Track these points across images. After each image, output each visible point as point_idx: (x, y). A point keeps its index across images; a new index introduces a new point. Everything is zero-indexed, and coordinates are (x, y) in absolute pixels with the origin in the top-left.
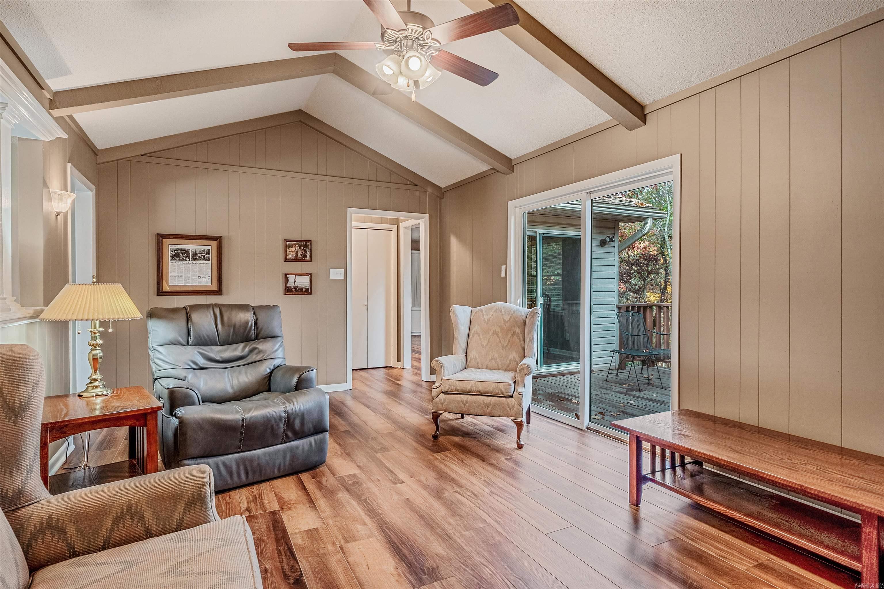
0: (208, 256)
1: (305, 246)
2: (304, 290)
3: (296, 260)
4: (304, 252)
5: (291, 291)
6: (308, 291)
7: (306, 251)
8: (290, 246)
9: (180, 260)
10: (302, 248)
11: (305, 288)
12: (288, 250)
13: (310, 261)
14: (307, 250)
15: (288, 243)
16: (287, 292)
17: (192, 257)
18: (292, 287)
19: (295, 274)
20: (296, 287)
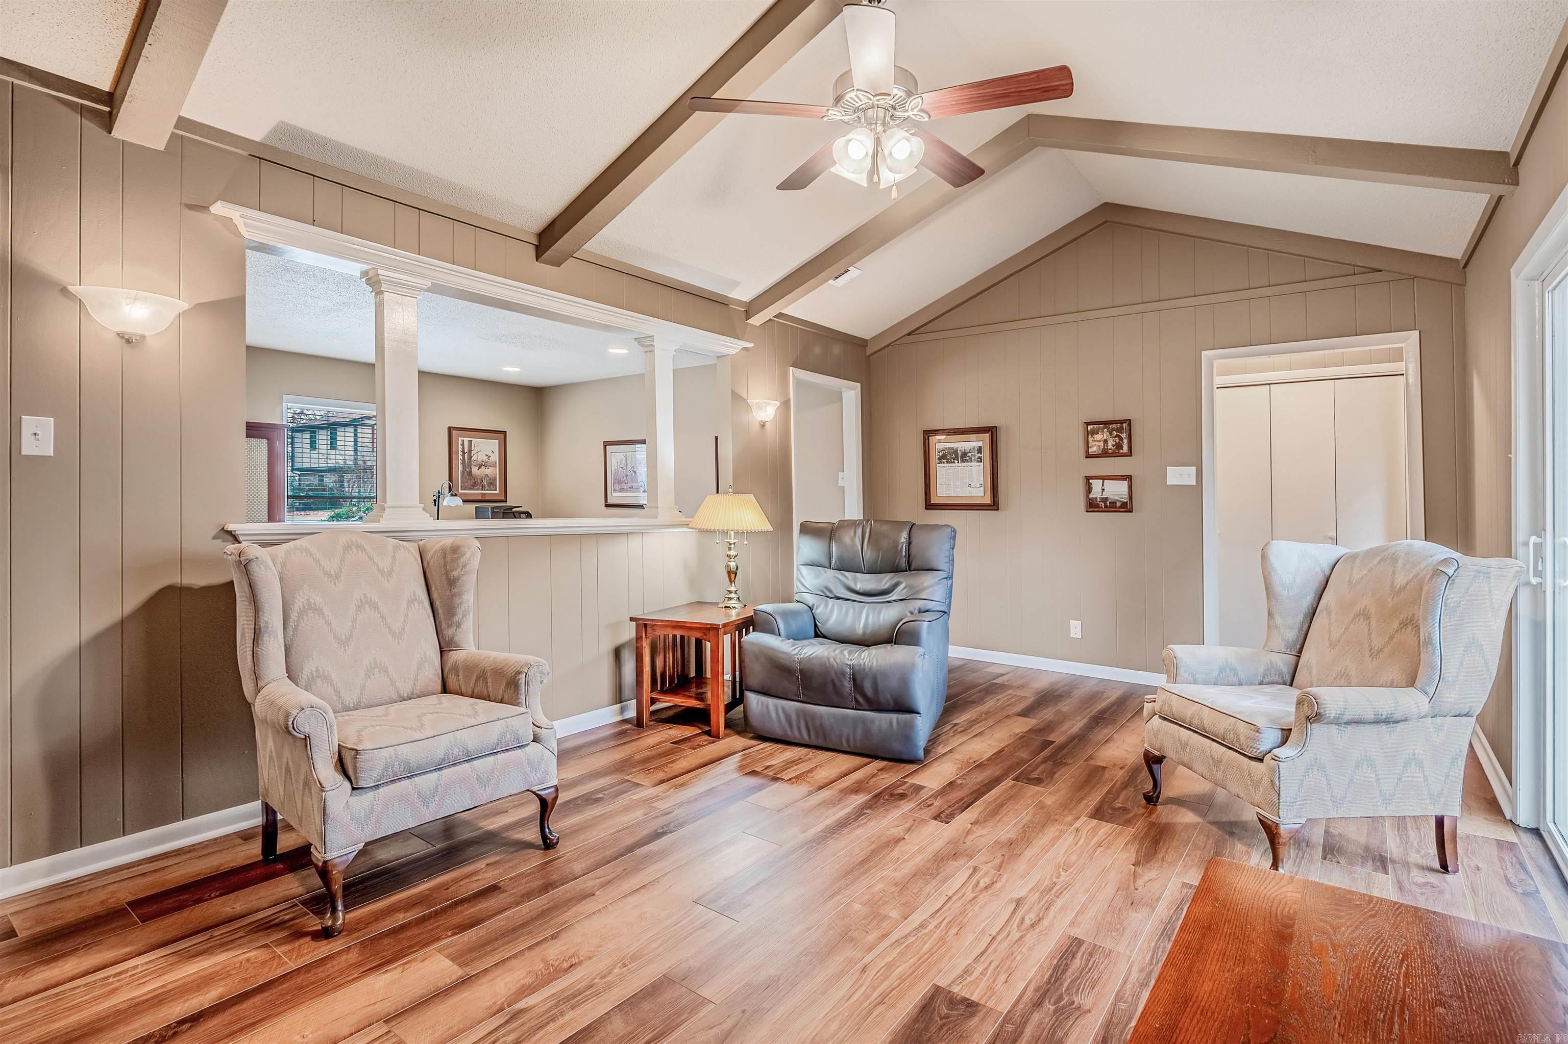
0: (979, 455)
1: (1120, 430)
2: (1118, 504)
3: (1105, 454)
4: (1117, 441)
5: (1097, 506)
6: (1126, 507)
7: (1121, 439)
8: (1094, 432)
9: (947, 462)
10: (1115, 433)
11: (1120, 501)
12: (1090, 439)
13: (1130, 454)
14: (1124, 436)
15: (1092, 427)
16: (1090, 507)
17: (961, 458)
18: (1098, 500)
19: (1104, 478)
20: (1105, 500)
